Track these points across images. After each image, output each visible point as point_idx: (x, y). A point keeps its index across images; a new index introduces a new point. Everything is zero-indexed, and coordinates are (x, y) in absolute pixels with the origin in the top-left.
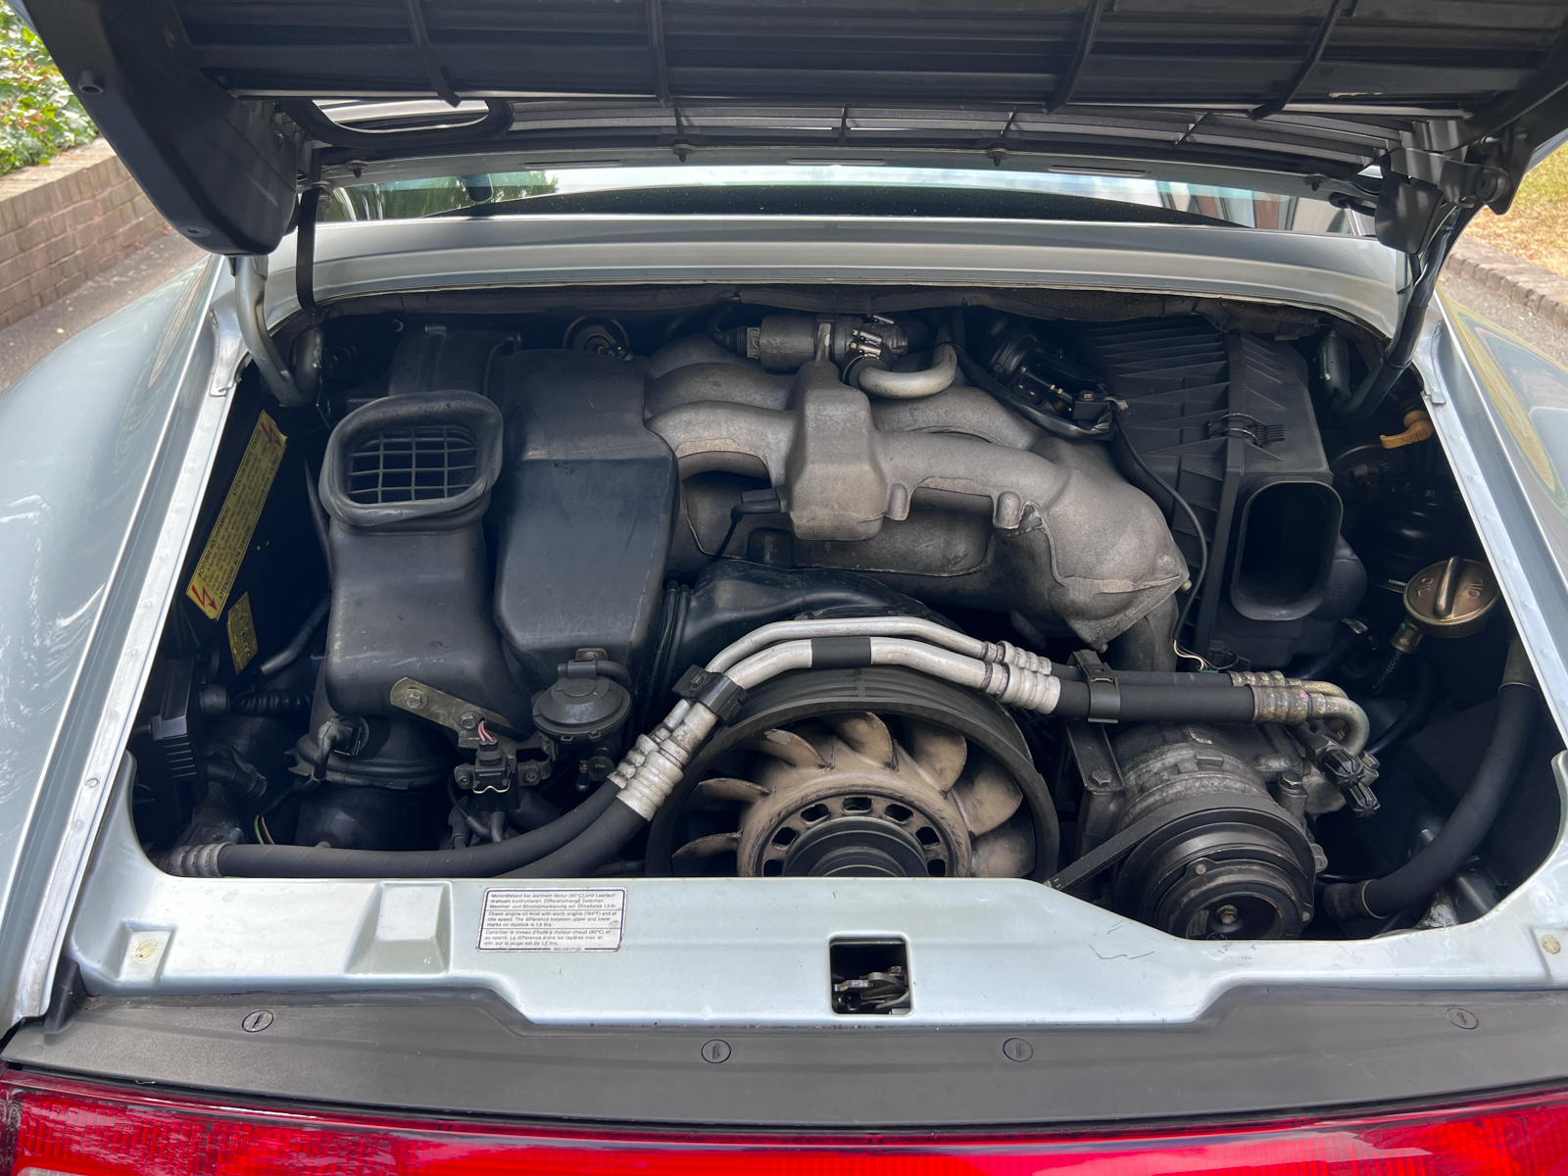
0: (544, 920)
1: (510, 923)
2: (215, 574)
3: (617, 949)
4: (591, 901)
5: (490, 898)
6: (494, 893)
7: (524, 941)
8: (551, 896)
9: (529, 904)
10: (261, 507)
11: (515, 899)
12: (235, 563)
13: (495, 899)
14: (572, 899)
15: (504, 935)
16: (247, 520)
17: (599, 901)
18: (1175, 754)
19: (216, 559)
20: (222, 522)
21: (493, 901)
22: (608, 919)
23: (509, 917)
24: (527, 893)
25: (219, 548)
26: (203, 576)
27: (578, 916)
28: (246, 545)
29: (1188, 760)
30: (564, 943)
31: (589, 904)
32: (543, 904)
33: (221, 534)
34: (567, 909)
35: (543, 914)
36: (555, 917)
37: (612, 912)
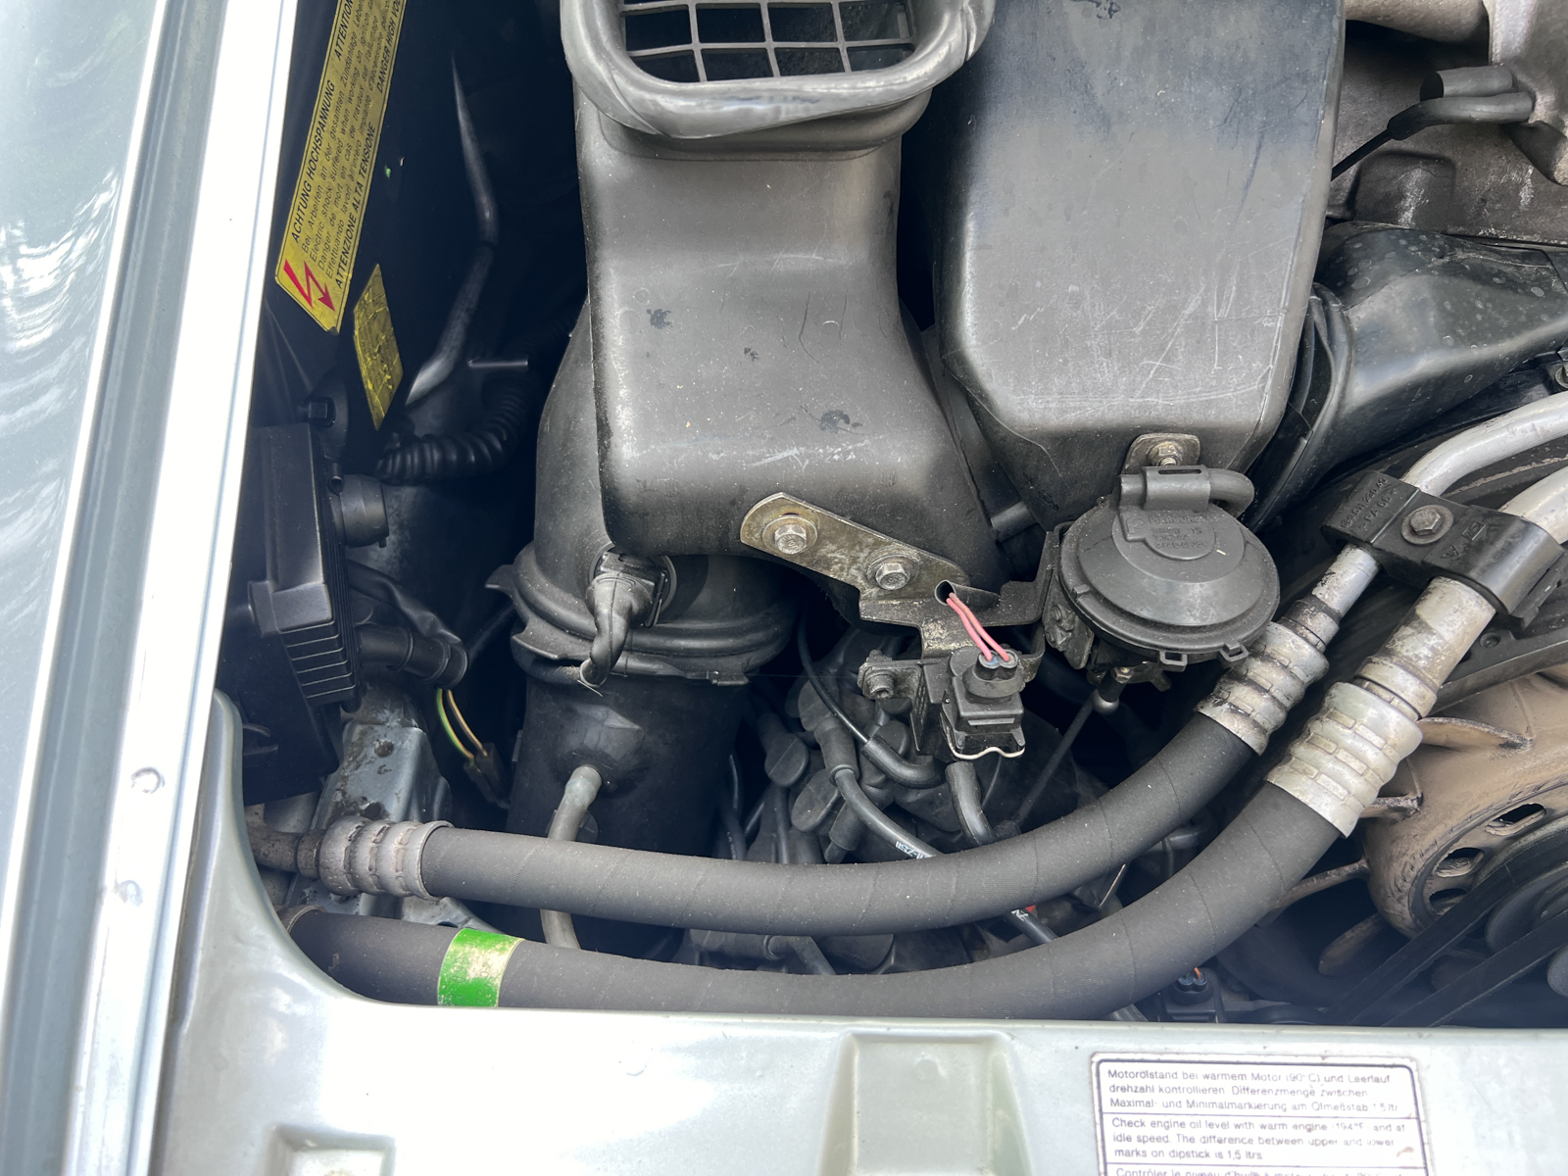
0: (1241, 1140)
1: (1164, 1147)
2: (324, 234)
4: (1340, 1093)
5: (1106, 1082)
6: (1113, 1066)
8: (1243, 1076)
9: (1198, 1097)
10: (386, 86)
11: (1163, 1083)
12: (356, 207)
13: (1118, 1082)
14: (1296, 1086)
16: (366, 112)
17: (1358, 1094)
19: (322, 201)
20: (324, 117)
21: (1114, 1088)
22: (1389, 1143)
23: (1160, 1131)
24: (1189, 1068)
25: (323, 176)
26: (302, 238)
27: (1317, 1134)
28: (370, 167)
32: (1230, 1097)
33: (324, 146)
34: (1290, 1112)
35: (1237, 1126)
36: (1267, 1134)
37: (1395, 1124)
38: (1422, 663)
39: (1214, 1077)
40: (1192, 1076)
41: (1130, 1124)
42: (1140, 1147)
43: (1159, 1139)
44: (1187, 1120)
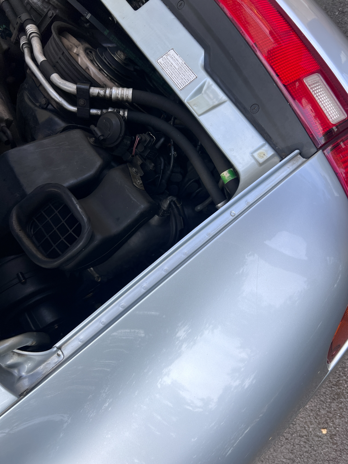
3: (173, 49)
6: (180, 88)
9: (176, 78)
11: (178, 82)
14: (168, 70)
15: (189, 75)
17: (164, 64)
21: (182, 86)
22: (167, 58)
27: (171, 64)
32: (174, 75)
34: (171, 69)
35: (177, 72)
36: (175, 69)
37: (164, 59)
38: (104, 91)
39: (173, 78)
40: (175, 80)
41: (185, 82)
42: (187, 80)
43: (184, 78)
44: (180, 77)
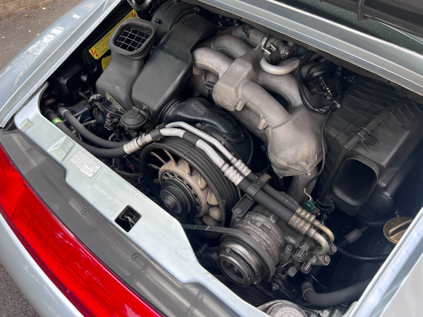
0: (84, 163)
1: (78, 159)
2: (100, 48)
3: (90, 178)
4: (94, 165)
5: (79, 152)
6: (81, 151)
7: (77, 165)
8: (89, 158)
9: (84, 158)
11: (83, 155)
13: (80, 153)
14: (92, 162)
15: (75, 161)
17: (95, 166)
18: (260, 218)
19: (102, 45)
21: (79, 153)
22: (94, 171)
23: (79, 158)
24: (86, 155)
25: (104, 42)
26: (96, 48)
27: (90, 166)
29: (261, 222)
30: (83, 170)
31: (93, 165)
32: (86, 159)
33: (106, 39)
34: (89, 163)
36: (86, 163)
39: (87, 157)
41: (78, 156)
44: (82, 158)
